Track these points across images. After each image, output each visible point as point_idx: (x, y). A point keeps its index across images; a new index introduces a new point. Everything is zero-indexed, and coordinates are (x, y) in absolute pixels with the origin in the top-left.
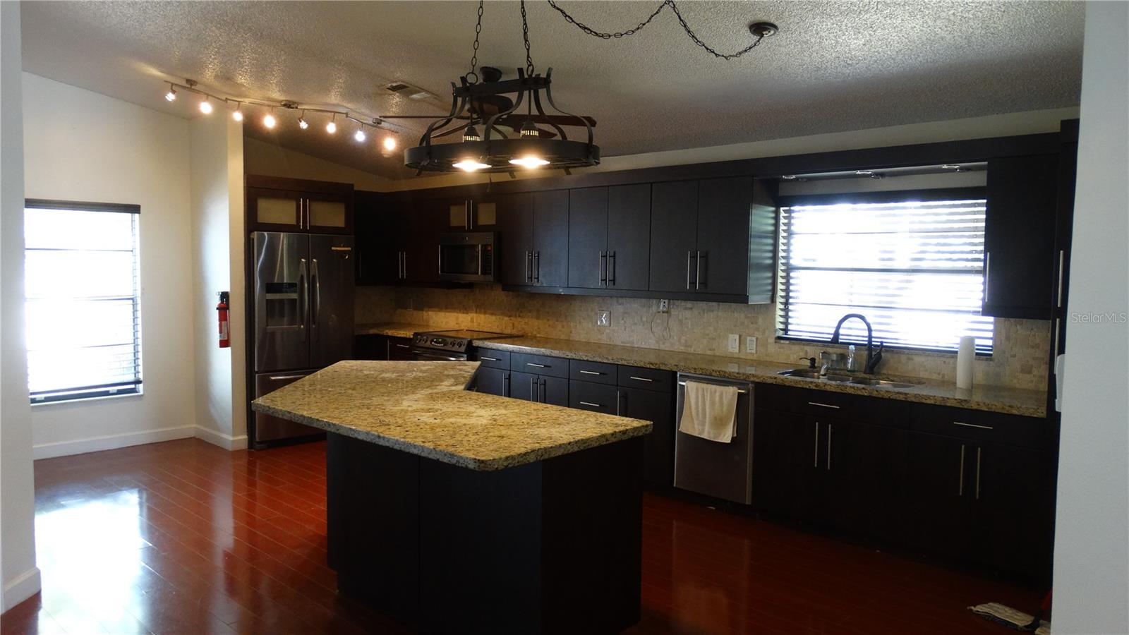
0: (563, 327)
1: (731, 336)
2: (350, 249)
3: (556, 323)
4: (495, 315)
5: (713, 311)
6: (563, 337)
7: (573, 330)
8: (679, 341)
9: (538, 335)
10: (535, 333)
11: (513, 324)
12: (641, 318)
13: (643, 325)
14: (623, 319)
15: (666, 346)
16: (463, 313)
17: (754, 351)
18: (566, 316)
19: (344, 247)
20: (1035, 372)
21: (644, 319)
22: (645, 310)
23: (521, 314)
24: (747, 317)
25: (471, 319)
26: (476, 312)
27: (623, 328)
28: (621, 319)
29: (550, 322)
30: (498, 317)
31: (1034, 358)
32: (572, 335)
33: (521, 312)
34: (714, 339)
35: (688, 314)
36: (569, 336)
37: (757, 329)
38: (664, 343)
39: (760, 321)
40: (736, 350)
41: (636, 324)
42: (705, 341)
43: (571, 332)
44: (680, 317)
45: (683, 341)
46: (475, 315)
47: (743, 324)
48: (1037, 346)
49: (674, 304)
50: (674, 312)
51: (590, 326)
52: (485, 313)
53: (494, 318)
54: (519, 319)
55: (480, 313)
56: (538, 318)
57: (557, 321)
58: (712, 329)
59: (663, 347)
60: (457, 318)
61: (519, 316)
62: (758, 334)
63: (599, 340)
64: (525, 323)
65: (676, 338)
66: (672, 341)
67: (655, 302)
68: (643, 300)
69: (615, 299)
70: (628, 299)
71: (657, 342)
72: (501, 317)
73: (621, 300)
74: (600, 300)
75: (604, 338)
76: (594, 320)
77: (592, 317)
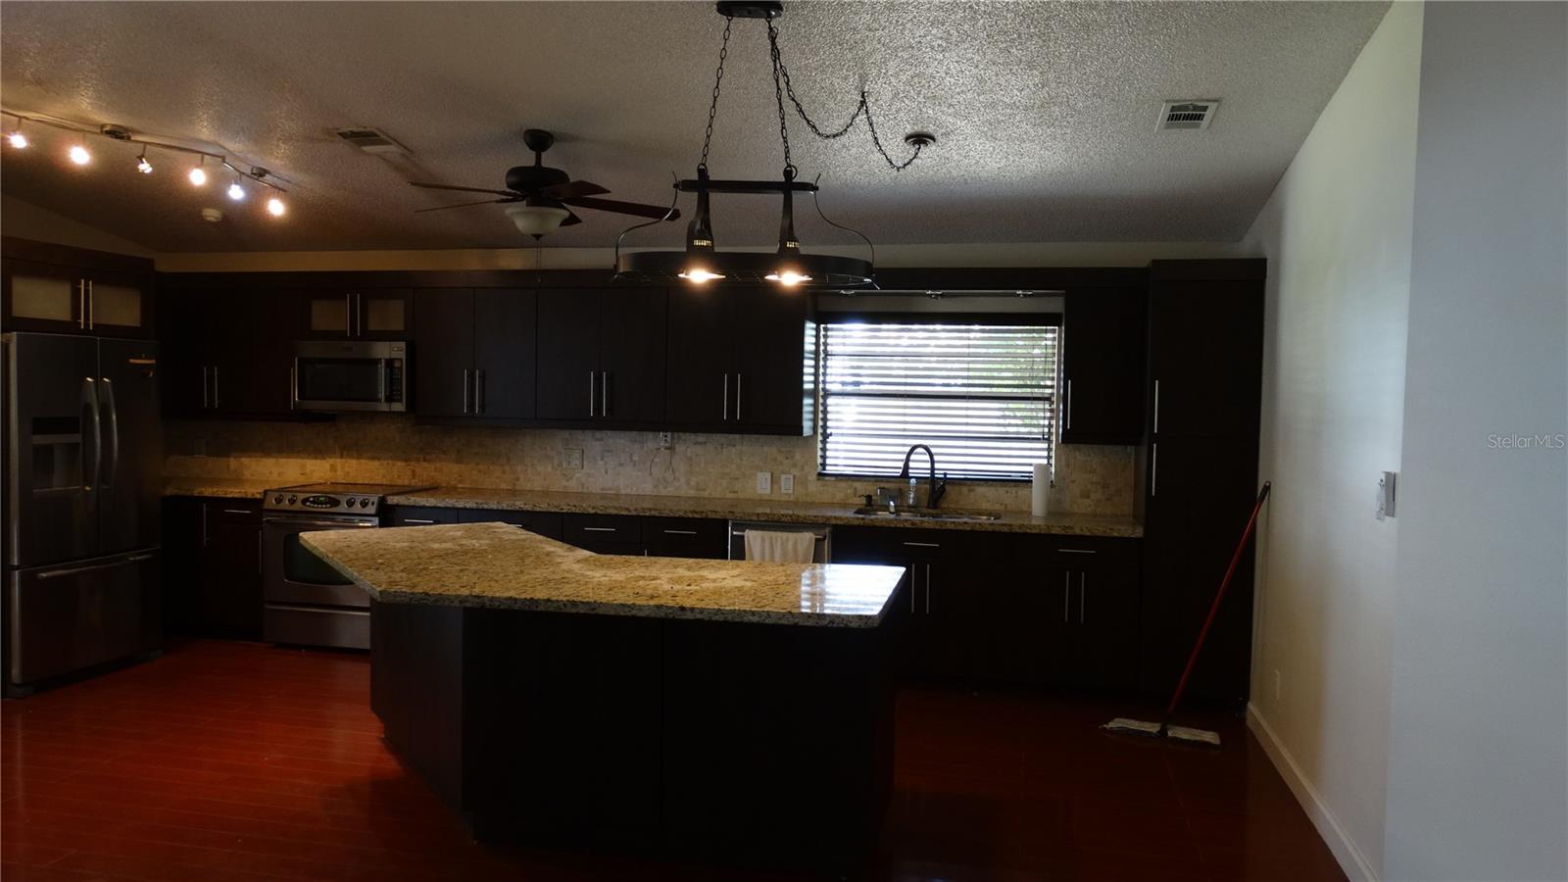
0: (504, 472)
1: (760, 475)
2: (153, 362)
3: (492, 467)
4: (379, 459)
5: (734, 446)
6: (504, 486)
7: (521, 476)
8: (688, 483)
9: (460, 485)
10: (453, 483)
11: (413, 471)
12: (631, 457)
13: (634, 465)
14: (602, 459)
15: (670, 491)
16: (316, 458)
17: (791, 491)
18: (508, 459)
19: (147, 358)
20: (1094, 496)
21: (636, 458)
22: (636, 446)
23: (428, 457)
24: (780, 451)
25: (332, 466)
26: (342, 457)
27: (603, 471)
28: (599, 458)
29: (481, 467)
30: (382, 461)
31: (1092, 483)
32: (518, 483)
34: (737, 479)
35: (699, 449)
36: (514, 484)
37: (794, 465)
38: (665, 488)
39: (798, 456)
40: (768, 491)
41: (621, 465)
42: (724, 483)
43: (518, 480)
44: (689, 455)
45: (693, 483)
46: (339, 461)
47: (775, 460)
48: (1094, 471)
49: (679, 438)
50: (680, 448)
51: (550, 469)
52: (359, 457)
53: (376, 463)
54: (425, 465)
55: (351, 457)
56: (459, 461)
57: (493, 464)
58: (734, 466)
59: (664, 492)
60: (303, 466)
61: (425, 460)
62: (794, 471)
63: (565, 487)
64: (435, 469)
65: (682, 480)
66: (677, 484)
67: (650, 435)
68: (634, 434)
69: (589, 433)
70: (609, 433)
71: (656, 486)
72: (390, 462)
73: (598, 434)
74: (566, 434)
75: (573, 485)
76: (556, 462)
77: (553, 458)
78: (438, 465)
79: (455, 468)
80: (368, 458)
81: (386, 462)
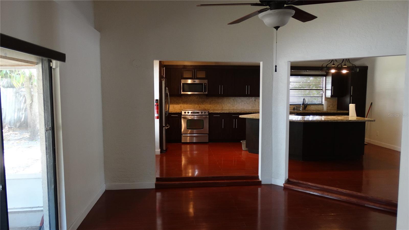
0: (220, 106)
3: (217, 105)
6: (220, 109)
9: (210, 109)
10: (209, 108)
11: (200, 107)
13: (248, 104)
15: (255, 109)
16: (177, 104)
18: (221, 103)
20: (331, 106)
21: (248, 102)
22: (248, 100)
23: (203, 104)
25: (180, 106)
26: (183, 104)
27: (241, 105)
28: (240, 102)
29: (215, 105)
31: (330, 104)
33: (203, 103)
36: (222, 108)
41: (245, 104)
43: (223, 107)
46: (182, 105)
48: (331, 102)
49: (257, 98)
50: (257, 100)
51: (230, 105)
52: (187, 104)
53: (191, 105)
54: (202, 105)
55: (185, 104)
56: (210, 104)
57: (218, 104)
59: (253, 109)
60: (174, 106)
61: (202, 104)
63: (233, 109)
64: (205, 106)
65: (257, 106)
66: (256, 107)
67: (251, 98)
68: (248, 98)
69: (238, 98)
70: (243, 97)
71: (252, 108)
72: (194, 105)
73: (240, 98)
74: (233, 98)
75: (235, 108)
76: (231, 104)
77: (230, 103)
78: (205, 105)
79: (209, 106)
80: (189, 104)
81: (193, 105)
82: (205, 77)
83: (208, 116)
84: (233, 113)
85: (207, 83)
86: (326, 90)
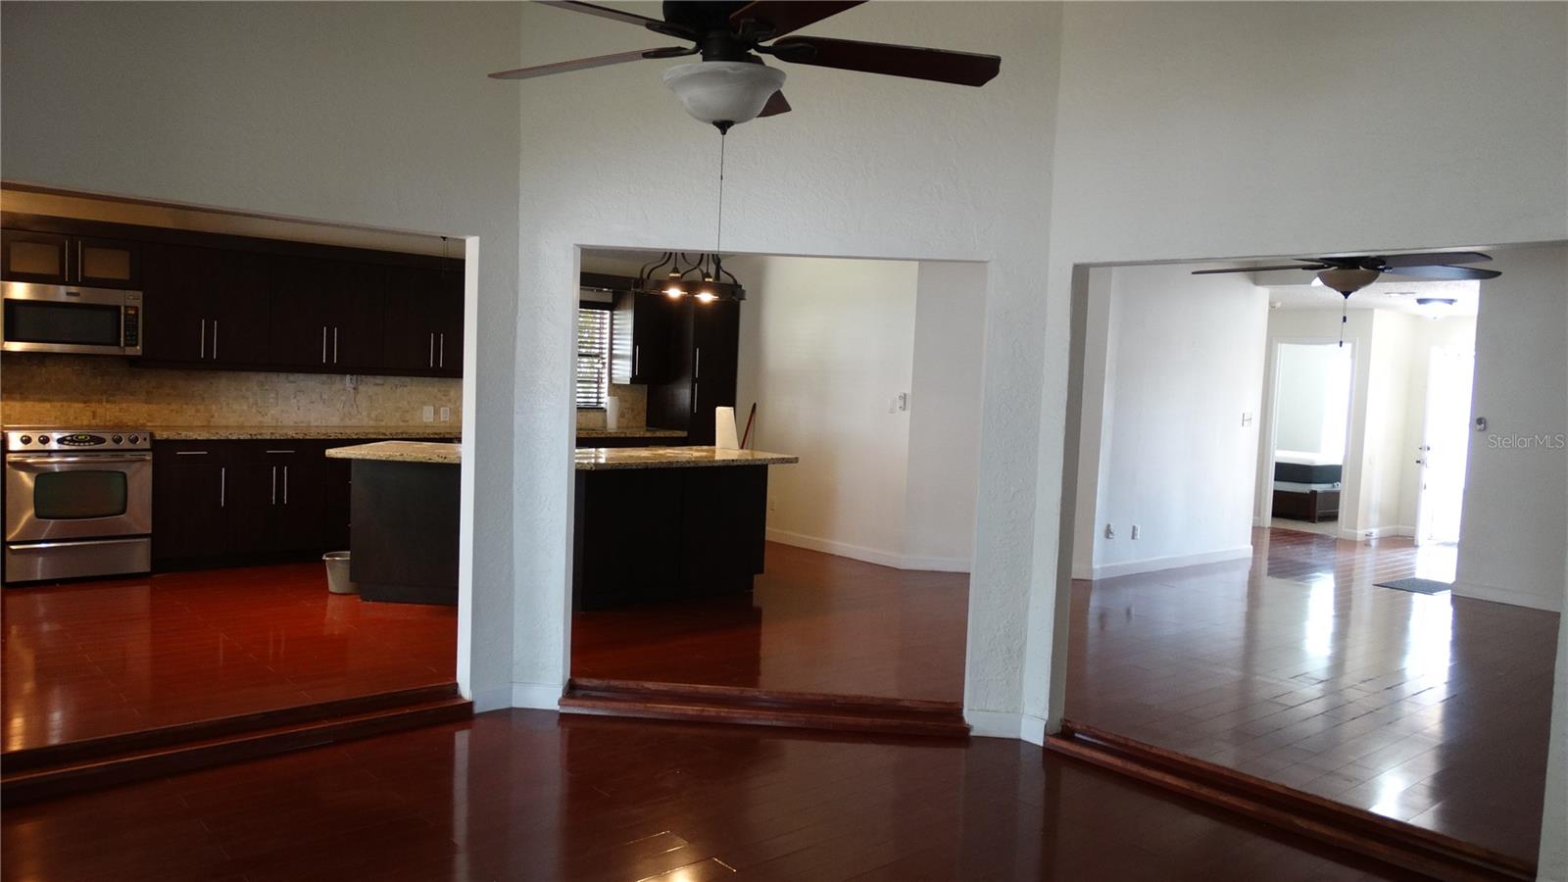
0: (198, 411)
1: (426, 408)
3: (185, 406)
4: (50, 401)
5: (406, 386)
6: (197, 423)
7: (216, 415)
8: (369, 416)
9: (149, 424)
11: (94, 412)
12: (321, 396)
13: (324, 403)
14: (295, 397)
15: (354, 422)
17: (448, 419)
18: (203, 399)
21: (325, 397)
22: (326, 387)
24: (439, 391)
27: (296, 408)
28: (292, 397)
30: (55, 404)
31: (628, 409)
32: (213, 420)
33: (113, 396)
34: (408, 411)
35: (378, 389)
36: (209, 422)
37: (450, 401)
38: (350, 419)
39: (452, 393)
40: (431, 420)
41: (313, 402)
42: (398, 415)
43: (212, 417)
44: (370, 394)
45: (373, 416)
47: (435, 397)
48: (629, 401)
49: (362, 381)
50: (362, 388)
51: (245, 408)
52: (24, 398)
53: (47, 405)
54: (108, 406)
55: (13, 399)
56: (147, 402)
57: (187, 404)
58: (405, 403)
59: (348, 423)
61: (107, 402)
62: (449, 405)
63: (261, 422)
64: (120, 410)
65: (364, 413)
66: (359, 416)
67: (337, 378)
68: (324, 377)
69: (283, 376)
70: (301, 376)
71: (342, 420)
72: (65, 403)
73: (292, 377)
74: (261, 377)
75: (268, 420)
76: (251, 400)
77: (248, 398)
78: (124, 405)
79: (145, 408)
80: (34, 400)
81: (59, 404)
82: (128, 278)
83: (151, 453)
84: (270, 440)
85: (139, 303)
86: (612, 356)
